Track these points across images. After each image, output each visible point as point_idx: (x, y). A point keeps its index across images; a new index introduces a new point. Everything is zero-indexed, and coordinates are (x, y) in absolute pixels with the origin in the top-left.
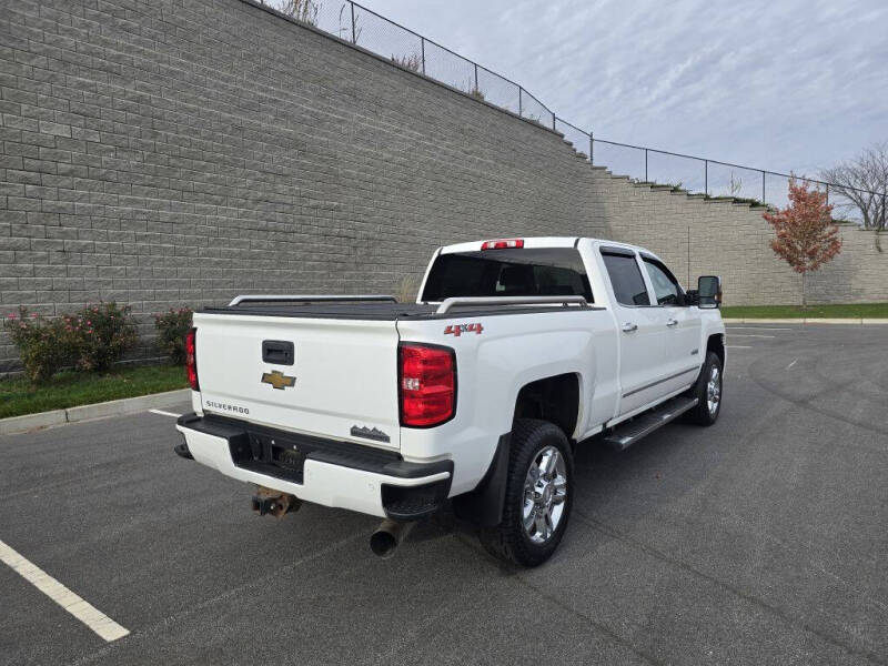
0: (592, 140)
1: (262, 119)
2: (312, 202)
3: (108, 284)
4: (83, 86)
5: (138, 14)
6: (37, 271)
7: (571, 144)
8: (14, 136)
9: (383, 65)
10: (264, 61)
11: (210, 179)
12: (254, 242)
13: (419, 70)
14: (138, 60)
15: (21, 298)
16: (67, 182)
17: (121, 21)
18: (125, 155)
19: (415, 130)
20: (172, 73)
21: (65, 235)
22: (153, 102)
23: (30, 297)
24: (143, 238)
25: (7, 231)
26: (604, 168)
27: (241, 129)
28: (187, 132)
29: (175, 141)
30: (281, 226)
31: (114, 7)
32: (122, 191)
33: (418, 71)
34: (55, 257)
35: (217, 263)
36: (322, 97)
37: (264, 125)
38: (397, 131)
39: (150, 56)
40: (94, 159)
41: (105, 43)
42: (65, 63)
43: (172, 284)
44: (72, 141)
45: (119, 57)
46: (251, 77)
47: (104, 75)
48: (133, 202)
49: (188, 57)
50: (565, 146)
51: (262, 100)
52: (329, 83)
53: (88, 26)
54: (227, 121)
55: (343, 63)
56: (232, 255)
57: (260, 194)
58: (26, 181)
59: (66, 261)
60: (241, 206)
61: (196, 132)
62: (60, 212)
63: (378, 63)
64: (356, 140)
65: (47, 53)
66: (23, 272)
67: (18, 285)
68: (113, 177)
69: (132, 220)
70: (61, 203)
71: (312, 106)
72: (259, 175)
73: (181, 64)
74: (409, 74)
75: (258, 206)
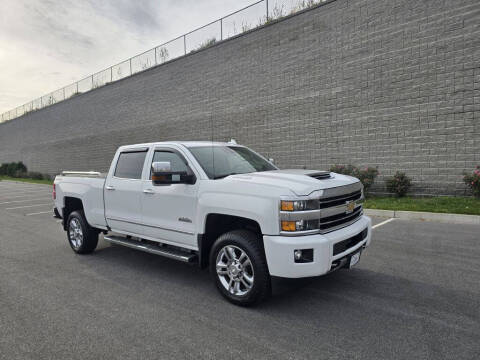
1: (466, 32)
3: (354, 155)
11: (415, 89)
12: (450, 122)
14: (378, 38)
18: (366, 91)
21: (339, 135)
27: (443, 48)
29: (394, 74)
32: (365, 109)
35: (418, 140)
43: (386, 154)
48: (369, 114)
56: (428, 134)
57: (457, 88)
68: (359, 104)
72: (457, 74)
75: (456, 97)
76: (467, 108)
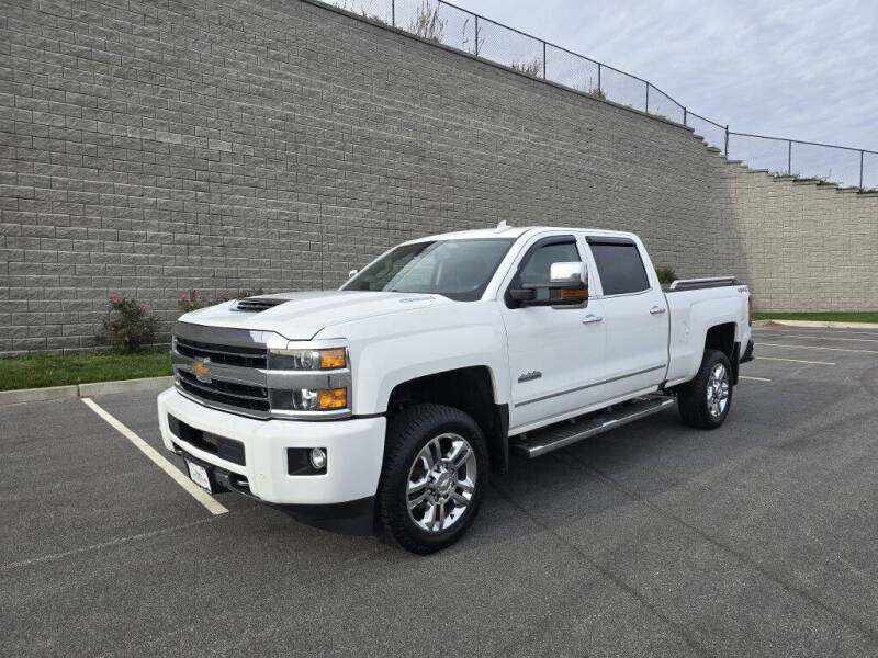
0: (727, 133)
1: (387, 129)
2: (430, 203)
3: (256, 273)
4: (242, 109)
5: (287, 45)
6: (204, 262)
7: (702, 139)
8: (190, 152)
9: (501, 72)
10: (391, 77)
11: (340, 184)
12: (376, 239)
13: (540, 75)
14: (286, 84)
15: (191, 283)
16: (227, 188)
17: (273, 52)
18: (273, 165)
19: (531, 132)
20: (312, 94)
21: (226, 233)
22: (297, 119)
23: (198, 282)
24: (284, 235)
25: (183, 229)
26: (740, 162)
27: (369, 139)
28: (324, 144)
29: (313, 152)
30: (400, 225)
31: (268, 41)
32: (271, 196)
33: (538, 75)
34: (218, 250)
36: (442, 106)
37: (389, 135)
38: (512, 134)
39: (296, 80)
40: (249, 170)
41: (261, 71)
42: (229, 90)
44: (232, 155)
45: (270, 83)
46: (379, 93)
47: (258, 98)
48: (280, 205)
49: (326, 79)
50: (695, 142)
51: (387, 112)
52: (449, 94)
53: (248, 58)
54: (358, 132)
55: (465, 74)
56: (358, 251)
57: (383, 196)
58: (197, 189)
59: (225, 254)
60: (366, 207)
61: (331, 144)
62: (221, 214)
63: (497, 70)
64: (472, 145)
65: (216, 83)
66: (193, 262)
67: (189, 273)
68: (263, 184)
69: (276, 221)
70: (224, 207)
71: (432, 115)
72: (382, 179)
73: (321, 86)
74: (528, 79)
75: (381, 208)
76: (391, 224)
